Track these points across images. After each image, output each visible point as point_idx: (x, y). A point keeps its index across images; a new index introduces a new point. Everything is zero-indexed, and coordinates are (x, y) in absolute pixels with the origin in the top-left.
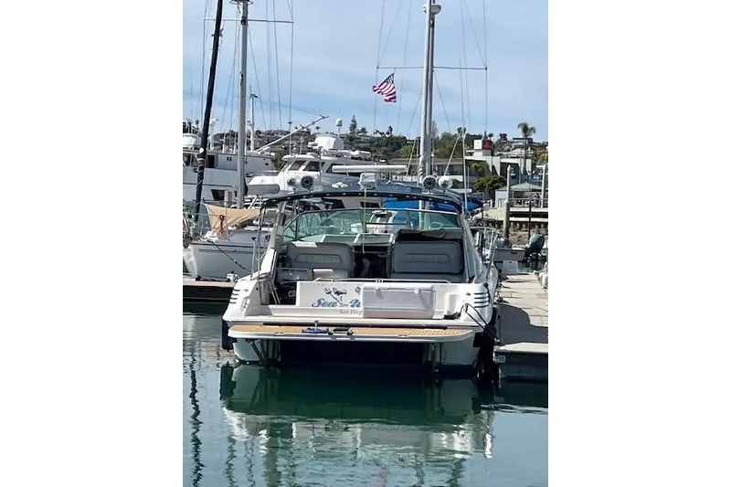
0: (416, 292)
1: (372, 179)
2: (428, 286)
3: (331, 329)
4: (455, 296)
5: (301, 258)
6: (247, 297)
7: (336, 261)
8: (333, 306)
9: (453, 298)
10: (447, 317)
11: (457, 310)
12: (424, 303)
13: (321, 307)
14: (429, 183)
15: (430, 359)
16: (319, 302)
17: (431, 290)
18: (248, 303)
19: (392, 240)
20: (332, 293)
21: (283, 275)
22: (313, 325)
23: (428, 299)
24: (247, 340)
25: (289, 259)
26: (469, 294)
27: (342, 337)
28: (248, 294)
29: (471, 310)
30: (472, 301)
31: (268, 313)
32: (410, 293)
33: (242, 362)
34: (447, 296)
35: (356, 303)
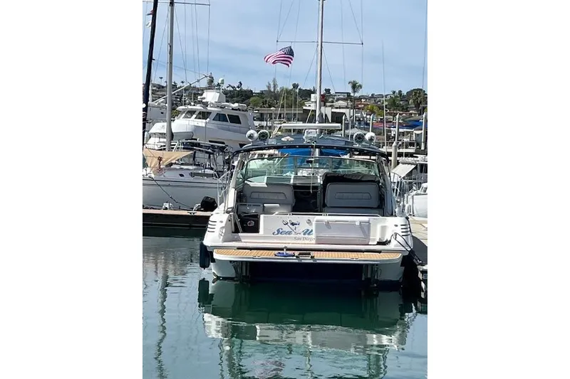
0: (357, 224)
1: (314, 134)
2: (366, 219)
3: (297, 253)
4: (385, 226)
5: (255, 195)
6: (223, 228)
7: (281, 197)
8: (289, 234)
9: (384, 228)
10: (379, 243)
11: (387, 237)
12: (364, 232)
13: (279, 235)
14: (359, 138)
15: (369, 276)
16: (278, 231)
17: (369, 222)
18: (224, 231)
19: (320, 181)
20: (289, 224)
21: (242, 209)
22: (282, 249)
23: (366, 229)
24: (231, 261)
25: (244, 196)
26: (397, 226)
27: (307, 260)
28: (223, 225)
29: (399, 238)
30: (399, 230)
31: (238, 240)
32: (352, 224)
33: (218, 278)
34: (379, 227)
35: (308, 232)
